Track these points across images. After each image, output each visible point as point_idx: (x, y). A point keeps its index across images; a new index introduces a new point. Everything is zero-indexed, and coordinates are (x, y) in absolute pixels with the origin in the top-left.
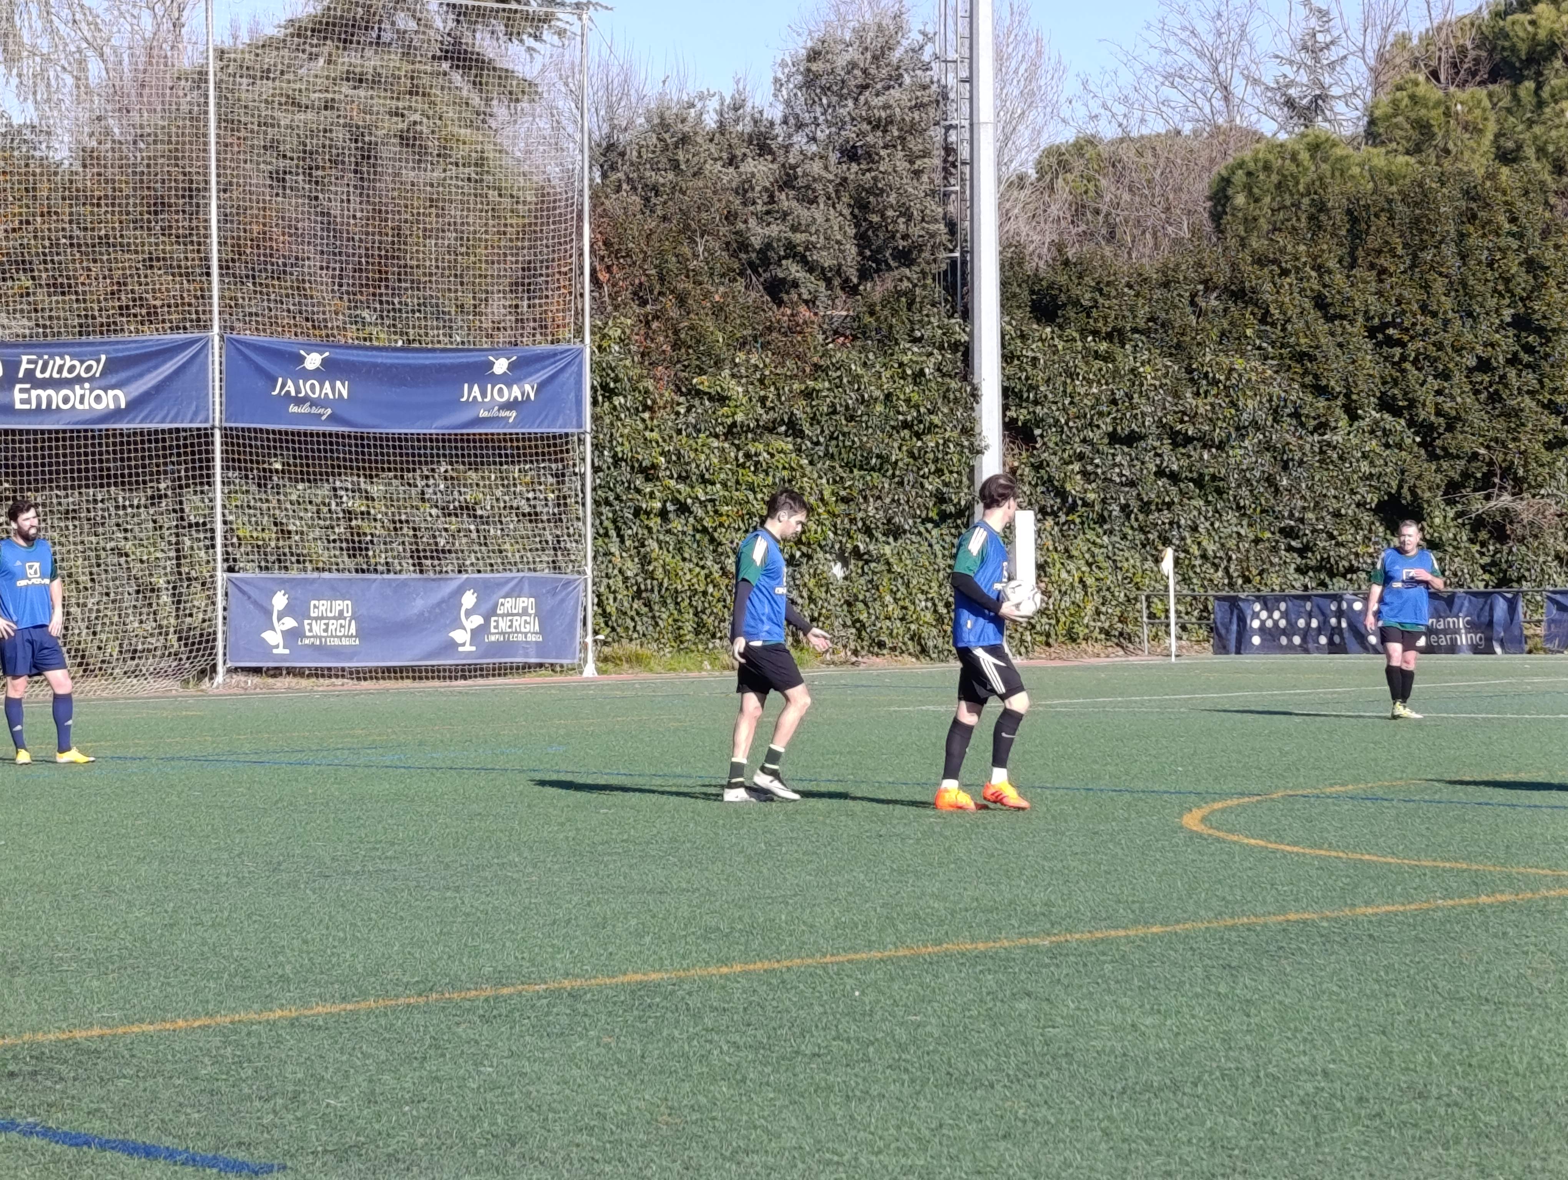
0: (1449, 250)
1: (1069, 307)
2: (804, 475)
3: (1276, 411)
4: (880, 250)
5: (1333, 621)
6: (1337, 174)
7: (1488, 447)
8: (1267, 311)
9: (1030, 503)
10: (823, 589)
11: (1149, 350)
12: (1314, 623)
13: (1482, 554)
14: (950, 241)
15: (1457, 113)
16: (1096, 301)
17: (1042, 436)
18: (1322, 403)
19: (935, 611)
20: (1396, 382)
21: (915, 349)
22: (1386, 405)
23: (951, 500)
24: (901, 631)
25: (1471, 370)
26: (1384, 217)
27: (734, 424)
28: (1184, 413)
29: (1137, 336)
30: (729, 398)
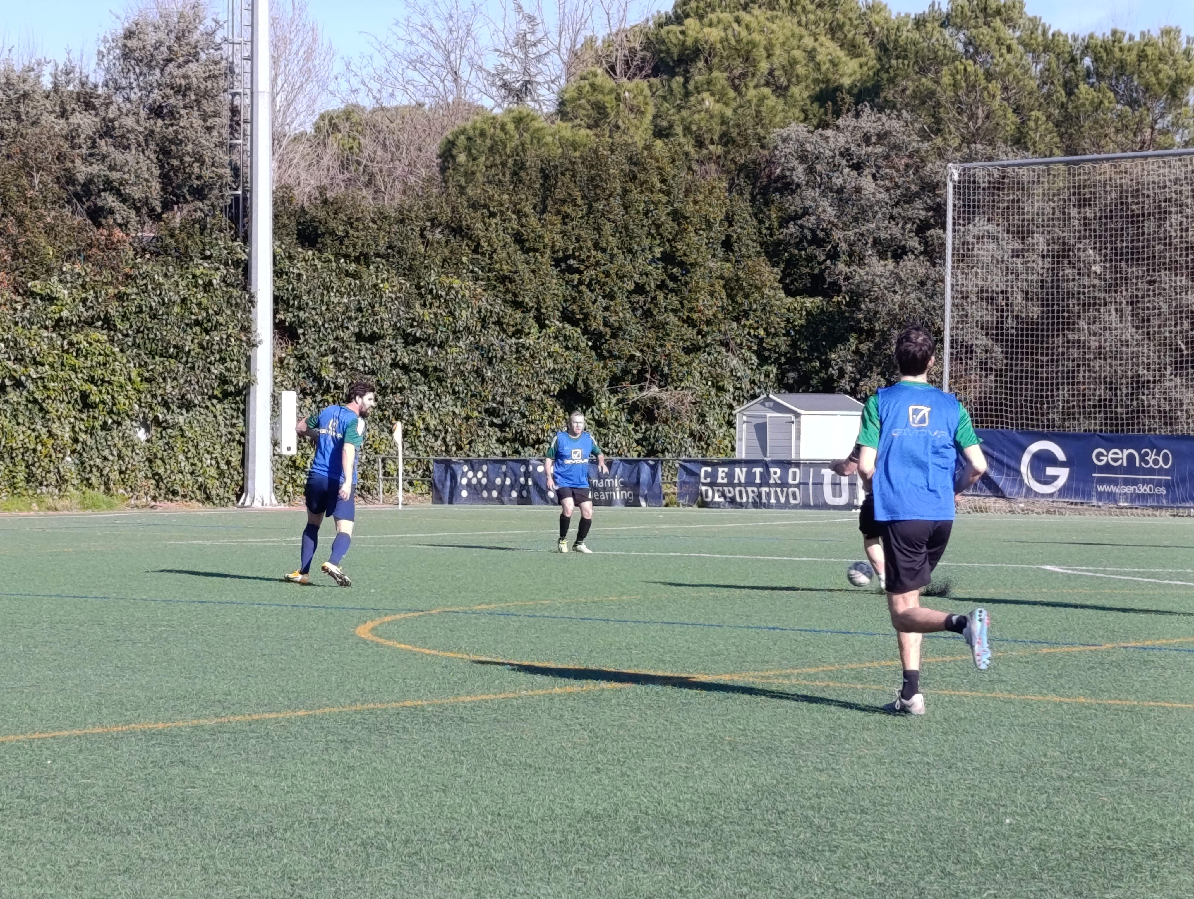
0: (616, 202)
1: (327, 236)
2: (115, 360)
3: (484, 320)
4: (179, 187)
5: (522, 480)
6: (535, 141)
7: (642, 351)
8: (478, 245)
9: (294, 386)
10: (130, 449)
11: (388, 271)
12: (508, 482)
13: (636, 431)
14: (234, 182)
15: (625, 99)
16: (347, 233)
17: (304, 334)
18: (518, 315)
19: (218, 467)
20: (574, 300)
21: (206, 265)
22: (567, 317)
23: (232, 382)
24: (191, 483)
25: (630, 293)
26: (568, 175)
27: (60, 319)
28: (414, 319)
29: (378, 259)
30: (57, 299)
